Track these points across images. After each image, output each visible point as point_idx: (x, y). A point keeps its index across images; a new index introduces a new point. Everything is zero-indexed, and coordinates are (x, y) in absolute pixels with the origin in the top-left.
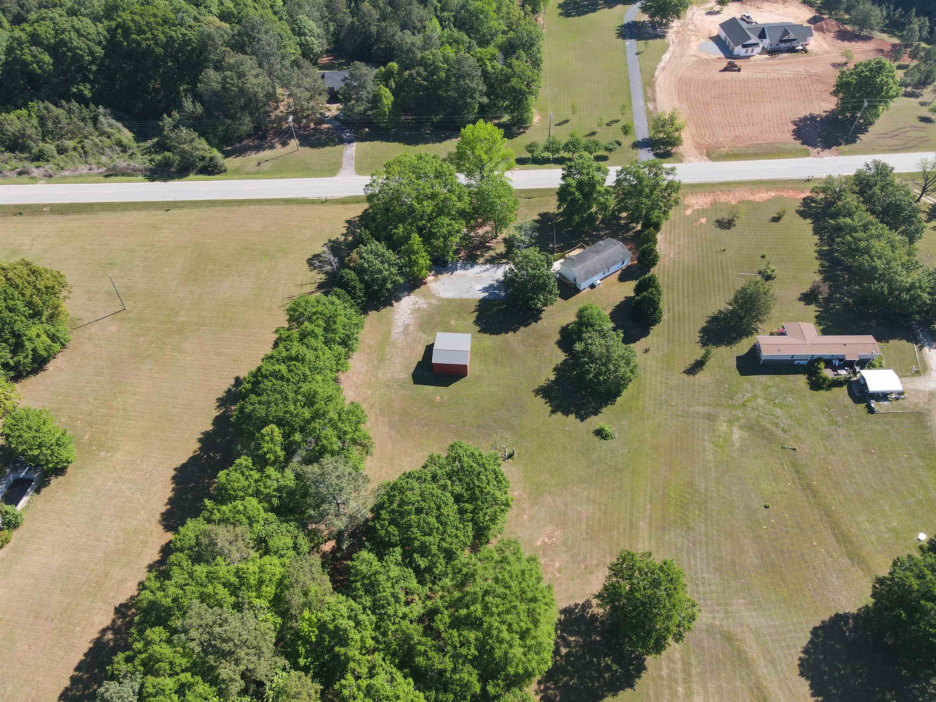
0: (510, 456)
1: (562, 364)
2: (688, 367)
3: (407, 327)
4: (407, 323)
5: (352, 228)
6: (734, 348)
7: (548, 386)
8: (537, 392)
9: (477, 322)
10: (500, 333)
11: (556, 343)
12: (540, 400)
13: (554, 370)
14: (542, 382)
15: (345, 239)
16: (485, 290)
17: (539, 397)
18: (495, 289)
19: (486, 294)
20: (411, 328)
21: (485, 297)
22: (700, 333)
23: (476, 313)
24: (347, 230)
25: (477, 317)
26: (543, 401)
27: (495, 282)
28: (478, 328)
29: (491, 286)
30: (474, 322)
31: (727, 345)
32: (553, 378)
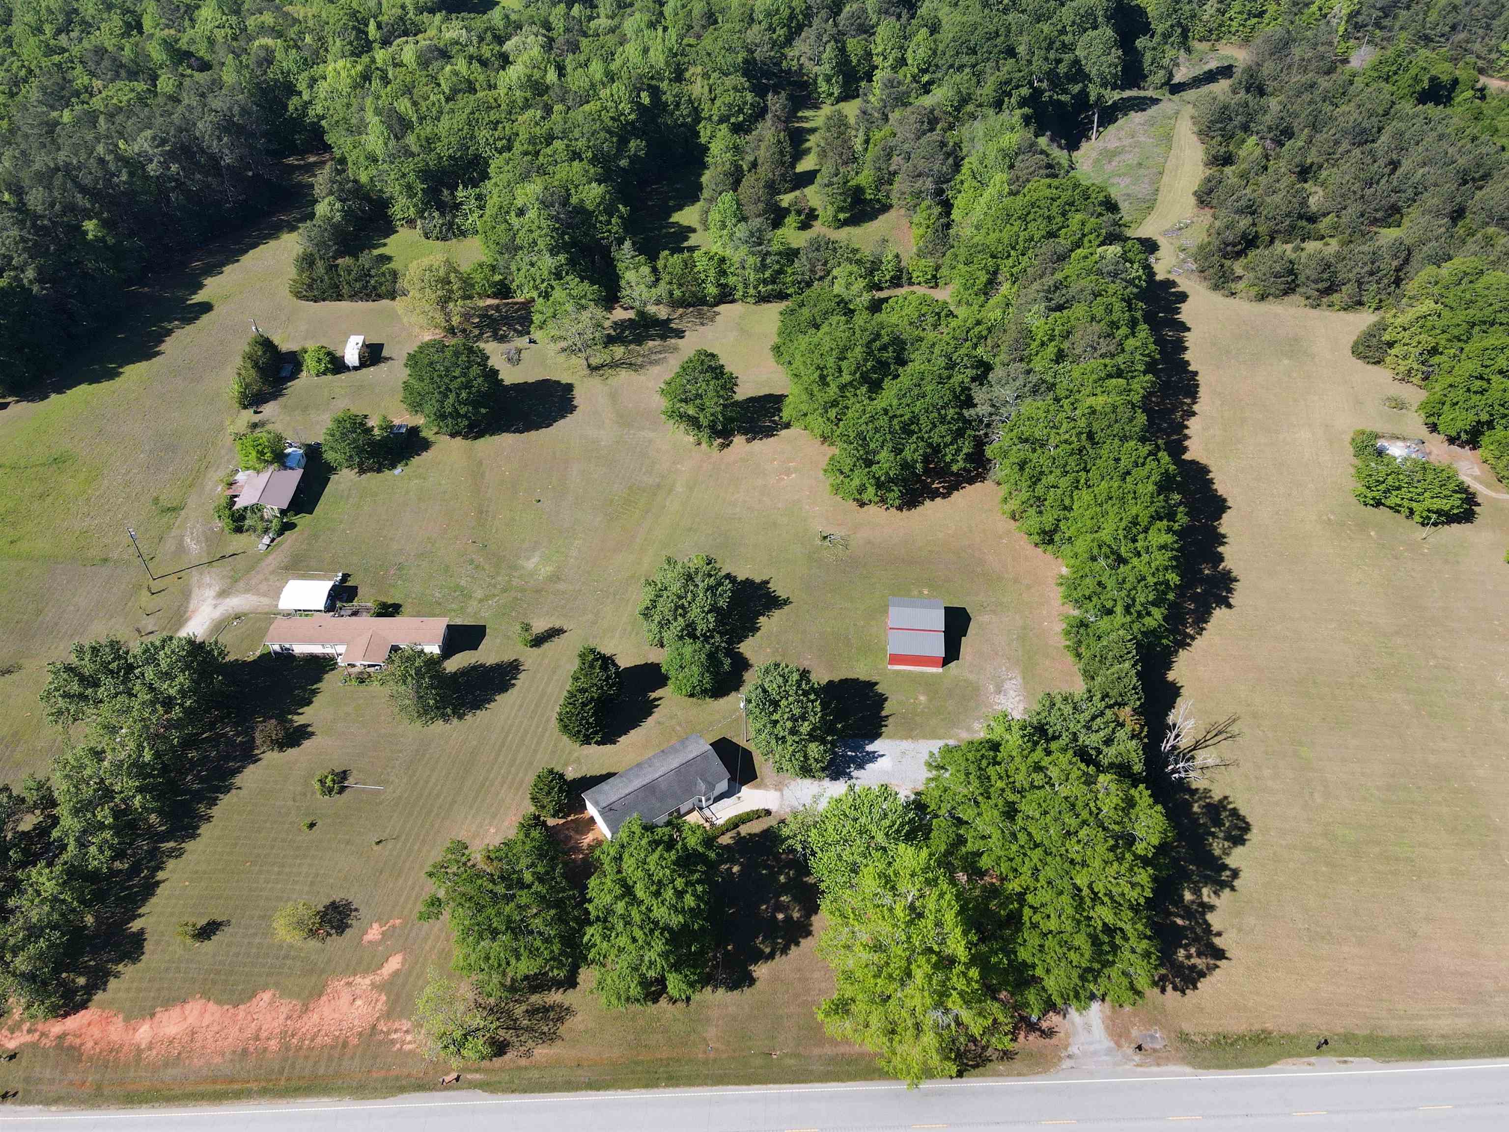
0: (825, 538)
1: (746, 637)
2: (556, 639)
3: (999, 690)
4: (1002, 697)
5: (1199, 931)
6: (473, 661)
7: (769, 610)
8: (786, 602)
9: (882, 700)
10: (841, 681)
11: (751, 666)
12: (782, 594)
13: (759, 629)
14: (777, 614)
15: (1197, 892)
16: (873, 757)
17: (784, 597)
18: (853, 760)
19: (870, 748)
20: (991, 688)
21: (872, 742)
22: (514, 685)
23: (884, 713)
24: (1209, 925)
25: (882, 709)
26: (778, 594)
27: (855, 774)
28: (879, 689)
29: (861, 766)
30: (886, 699)
31: (481, 666)
32: (762, 619)
